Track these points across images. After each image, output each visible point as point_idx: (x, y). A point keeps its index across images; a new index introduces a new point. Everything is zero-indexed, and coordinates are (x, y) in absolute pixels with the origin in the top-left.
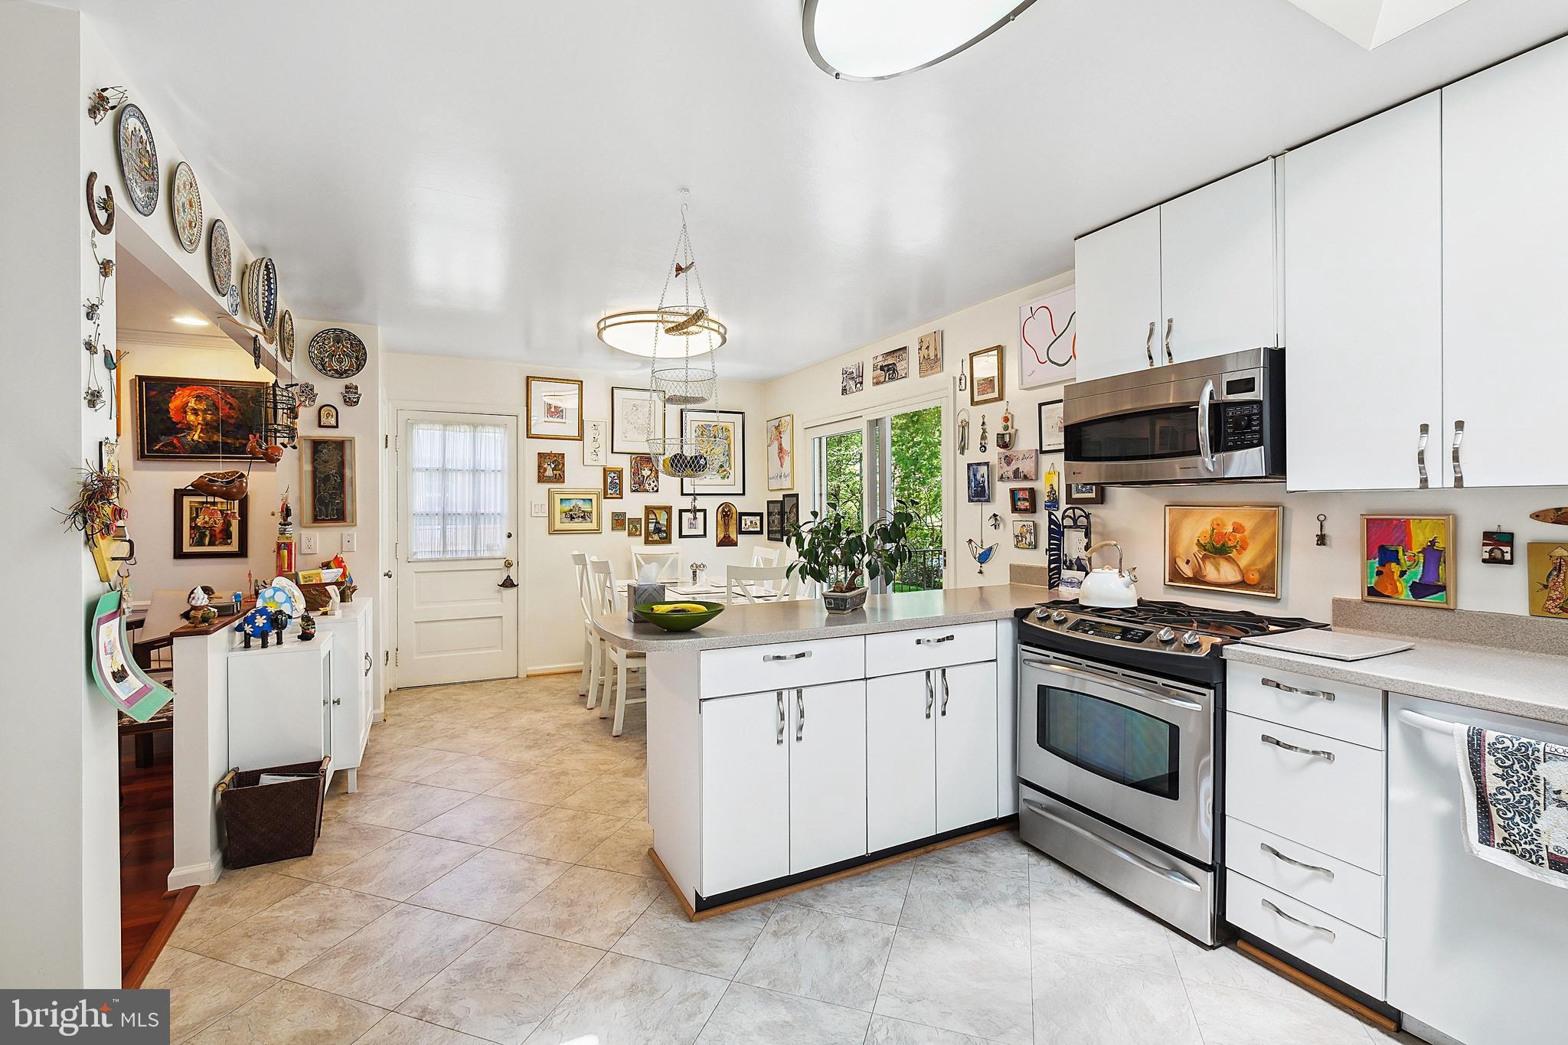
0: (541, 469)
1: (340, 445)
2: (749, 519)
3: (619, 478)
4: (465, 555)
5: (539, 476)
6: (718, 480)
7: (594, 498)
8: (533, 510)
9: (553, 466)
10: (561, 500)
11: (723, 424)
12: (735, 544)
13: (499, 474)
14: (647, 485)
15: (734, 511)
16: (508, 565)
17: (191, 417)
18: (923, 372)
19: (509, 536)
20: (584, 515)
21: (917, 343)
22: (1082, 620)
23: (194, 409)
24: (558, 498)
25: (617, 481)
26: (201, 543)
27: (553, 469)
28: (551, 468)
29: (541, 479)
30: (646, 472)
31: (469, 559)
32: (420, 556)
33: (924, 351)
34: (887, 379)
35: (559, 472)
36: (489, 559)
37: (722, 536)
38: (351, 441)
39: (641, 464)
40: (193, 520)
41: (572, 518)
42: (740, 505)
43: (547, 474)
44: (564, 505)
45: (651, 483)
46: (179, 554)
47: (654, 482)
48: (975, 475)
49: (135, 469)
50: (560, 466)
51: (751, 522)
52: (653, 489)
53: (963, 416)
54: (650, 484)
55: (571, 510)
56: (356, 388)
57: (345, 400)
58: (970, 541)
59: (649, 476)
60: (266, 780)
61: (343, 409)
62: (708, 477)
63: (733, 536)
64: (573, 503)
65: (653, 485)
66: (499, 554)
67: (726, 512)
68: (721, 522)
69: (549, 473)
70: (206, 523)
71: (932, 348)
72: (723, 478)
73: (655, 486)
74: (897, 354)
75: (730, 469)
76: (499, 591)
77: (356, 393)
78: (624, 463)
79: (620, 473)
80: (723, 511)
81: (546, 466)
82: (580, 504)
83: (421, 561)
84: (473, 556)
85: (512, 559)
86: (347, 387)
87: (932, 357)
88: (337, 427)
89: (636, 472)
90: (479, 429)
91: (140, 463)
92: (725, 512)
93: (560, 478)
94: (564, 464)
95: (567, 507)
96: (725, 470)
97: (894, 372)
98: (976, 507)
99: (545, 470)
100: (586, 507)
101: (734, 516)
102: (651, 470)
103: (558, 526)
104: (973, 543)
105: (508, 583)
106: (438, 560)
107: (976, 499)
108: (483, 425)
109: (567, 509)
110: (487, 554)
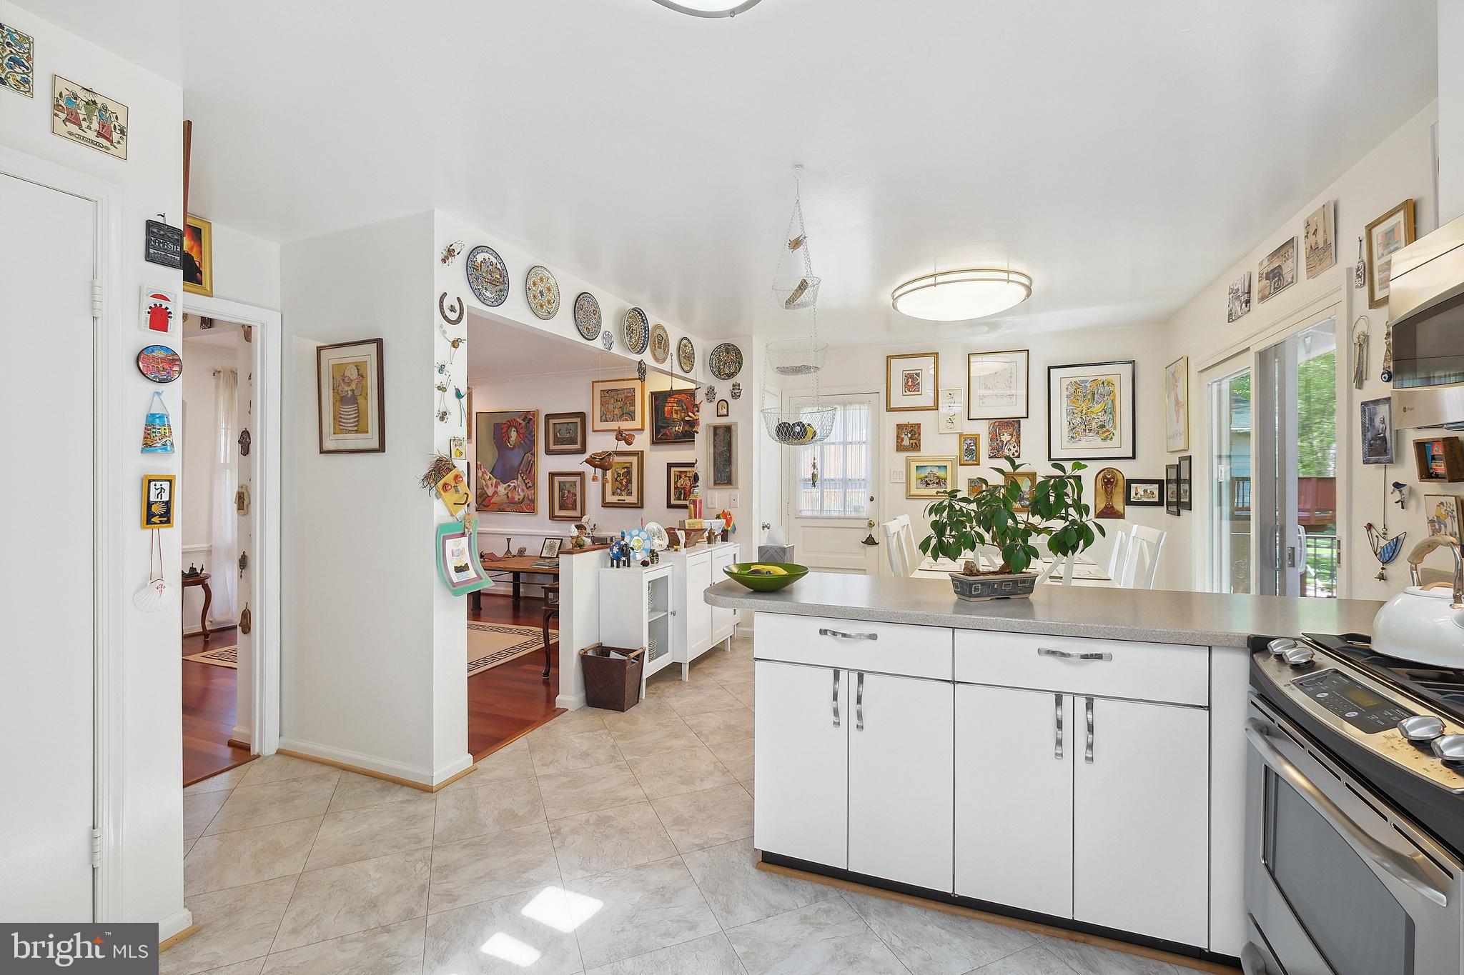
0: (899, 440)
1: (728, 429)
2: (1141, 488)
3: (975, 444)
4: (836, 514)
5: (897, 446)
6: (1098, 441)
7: (949, 464)
8: (892, 476)
9: (909, 436)
10: (917, 467)
11: (1104, 378)
12: (1122, 516)
13: (864, 446)
14: (1006, 451)
15: (1120, 477)
16: (871, 525)
17: (675, 416)
18: (1312, 271)
19: (872, 499)
20: (939, 481)
21: (1303, 228)
22: (1337, 672)
23: (676, 410)
24: (914, 465)
25: (974, 448)
26: (679, 499)
27: (910, 439)
28: (909, 438)
29: (900, 448)
30: (1006, 438)
31: (840, 518)
32: (804, 514)
33: (1312, 238)
34: (1272, 291)
35: (915, 441)
36: (855, 519)
37: (1102, 506)
38: (736, 424)
39: (999, 429)
40: (676, 483)
41: (927, 484)
42: (1128, 470)
43: (904, 443)
44: (919, 472)
45: (1012, 448)
46: (670, 506)
47: (1014, 447)
48: (1372, 420)
49: (651, 450)
50: (916, 436)
51: (1145, 491)
52: (1013, 455)
53: (1361, 328)
54: (1010, 450)
55: (926, 477)
56: (739, 385)
57: (732, 396)
58: (1370, 526)
59: (1009, 441)
60: (613, 655)
61: (731, 402)
62: (1084, 440)
63: (1118, 504)
64: (929, 470)
65: (1013, 450)
66: (864, 515)
67: (1109, 479)
68: (1101, 491)
69: (906, 442)
70: (682, 485)
71: (1320, 233)
72: (1104, 440)
73: (1016, 451)
74: (1282, 252)
75: (1115, 429)
76: (864, 548)
77: (739, 389)
78: (983, 430)
79: (975, 439)
80: (1105, 477)
81: (903, 436)
82: (935, 470)
83: (805, 518)
84: (842, 515)
85: (875, 520)
86: (733, 385)
87: (1321, 245)
88: (727, 415)
89: (994, 437)
90: (848, 407)
91: (653, 446)
92: (1107, 478)
93: (916, 447)
94: (920, 434)
95: (923, 473)
96: (1108, 431)
97: (1279, 279)
98: (1374, 472)
99: (902, 440)
100: (941, 473)
101: (1121, 483)
102: (1011, 435)
103: (914, 491)
104: (1373, 530)
105: (870, 541)
106: (817, 518)
107: (1374, 458)
108: (851, 404)
109: (922, 475)
110: (853, 514)
